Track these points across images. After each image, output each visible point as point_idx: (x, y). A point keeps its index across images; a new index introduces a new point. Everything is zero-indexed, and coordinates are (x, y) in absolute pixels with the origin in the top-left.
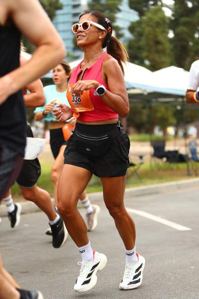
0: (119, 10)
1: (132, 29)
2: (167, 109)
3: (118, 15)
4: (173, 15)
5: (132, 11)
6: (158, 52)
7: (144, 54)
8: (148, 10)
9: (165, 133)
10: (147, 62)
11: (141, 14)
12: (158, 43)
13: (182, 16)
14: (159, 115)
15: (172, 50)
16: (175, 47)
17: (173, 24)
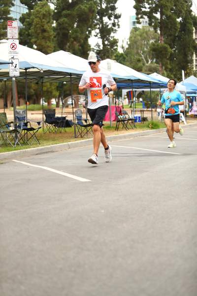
0: (13, 5)
1: (22, 20)
2: (51, 84)
3: (12, 9)
4: (56, 9)
5: (24, 5)
6: (44, 38)
7: (33, 40)
8: (36, 4)
9: (49, 103)
10: (35, 47)
11: (30, 7)
12: (44, 31)
13: (63, 9)
14: (45, 89)
15: (55, 37)
16: (58, 34)
17: (57, 16)
